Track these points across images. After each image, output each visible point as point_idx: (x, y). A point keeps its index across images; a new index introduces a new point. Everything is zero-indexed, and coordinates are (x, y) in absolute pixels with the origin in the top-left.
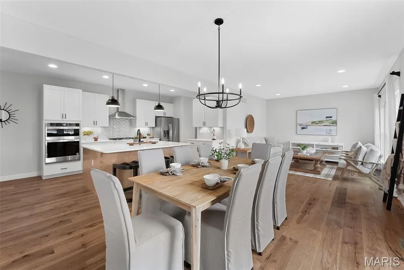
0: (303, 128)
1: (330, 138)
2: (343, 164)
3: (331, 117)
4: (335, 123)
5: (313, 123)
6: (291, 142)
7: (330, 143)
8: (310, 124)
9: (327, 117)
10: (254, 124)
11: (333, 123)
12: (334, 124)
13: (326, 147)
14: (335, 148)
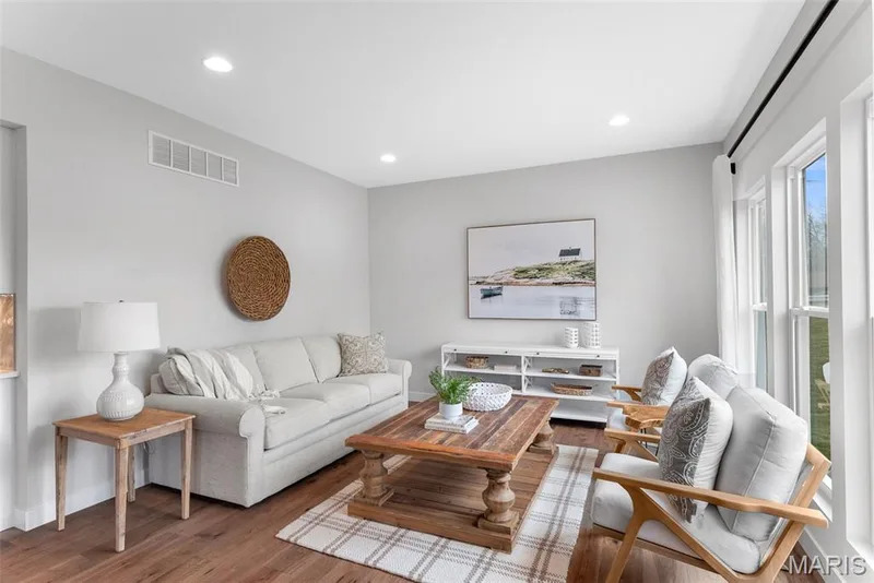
0: (488, 295)
1: (573, 331)
2: (617, 507)
3: (576, 252)
4: (588, 273)
5: (521, 273)
6: (447, 348)
7: (574, 352)
8: (508, 277)
9: (564, 253)
10: (288, 282)
11: (583, 275)
12: (587, 280)
13: (560, 365)
14: (591, 368)
